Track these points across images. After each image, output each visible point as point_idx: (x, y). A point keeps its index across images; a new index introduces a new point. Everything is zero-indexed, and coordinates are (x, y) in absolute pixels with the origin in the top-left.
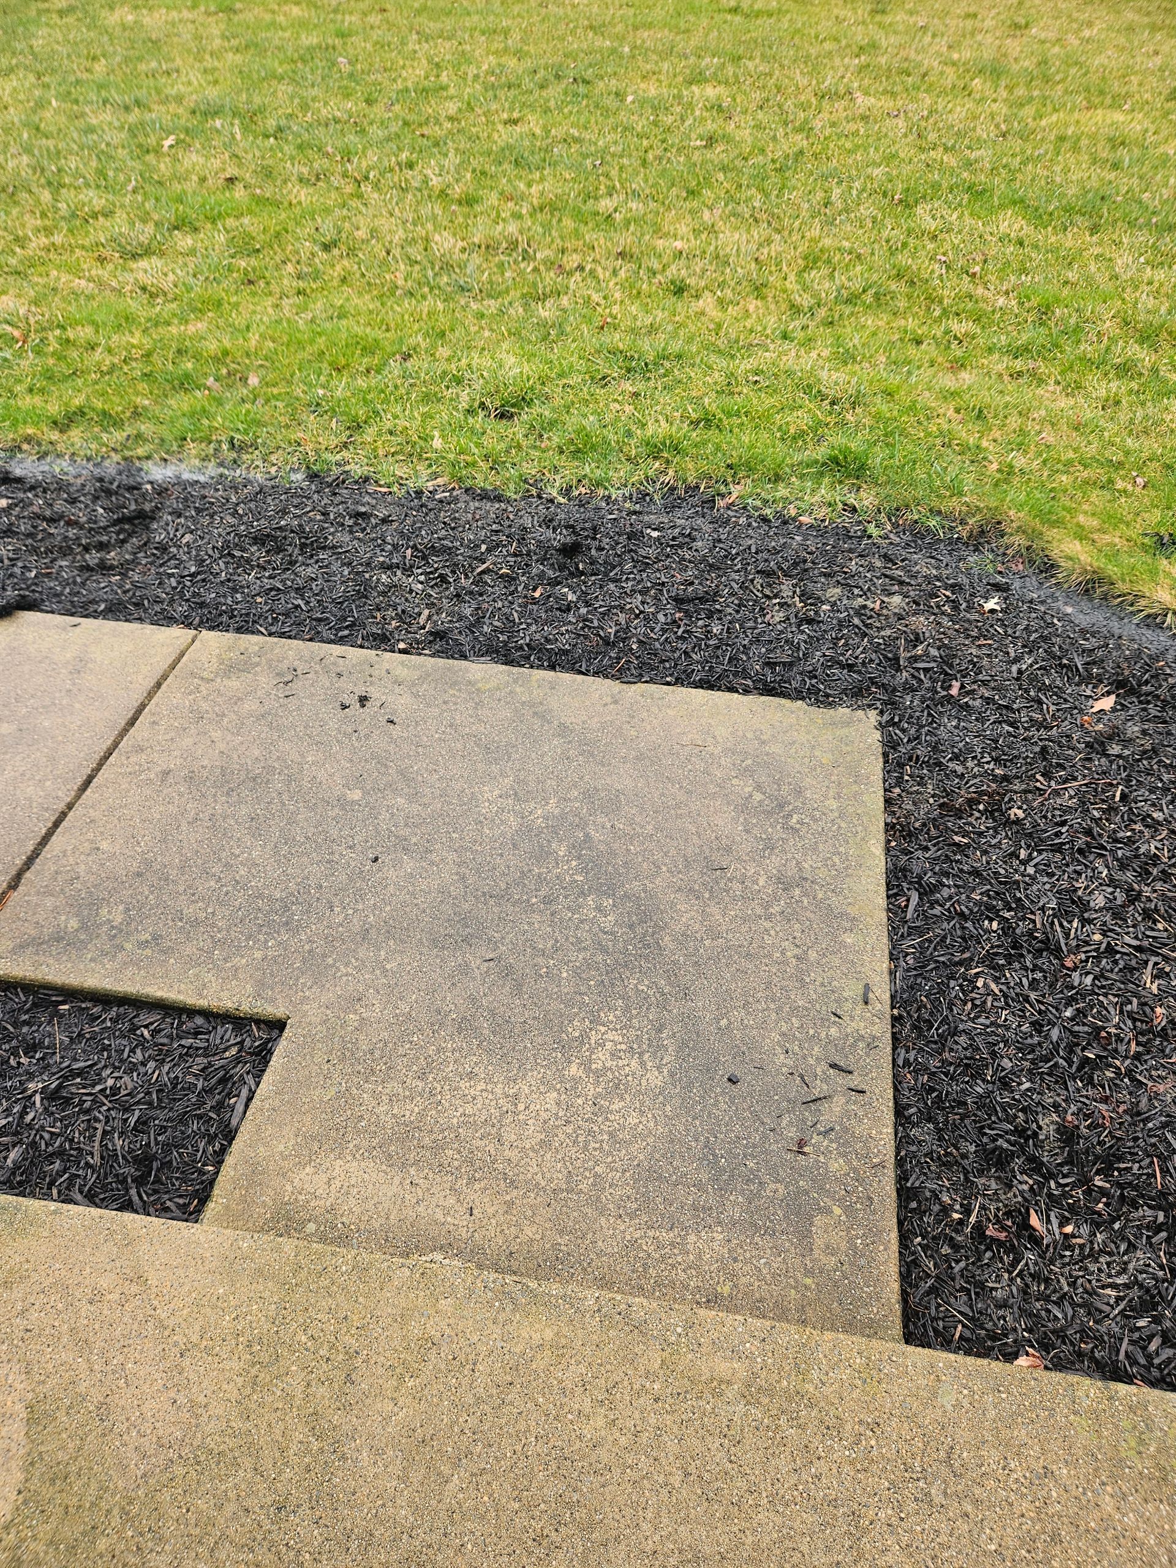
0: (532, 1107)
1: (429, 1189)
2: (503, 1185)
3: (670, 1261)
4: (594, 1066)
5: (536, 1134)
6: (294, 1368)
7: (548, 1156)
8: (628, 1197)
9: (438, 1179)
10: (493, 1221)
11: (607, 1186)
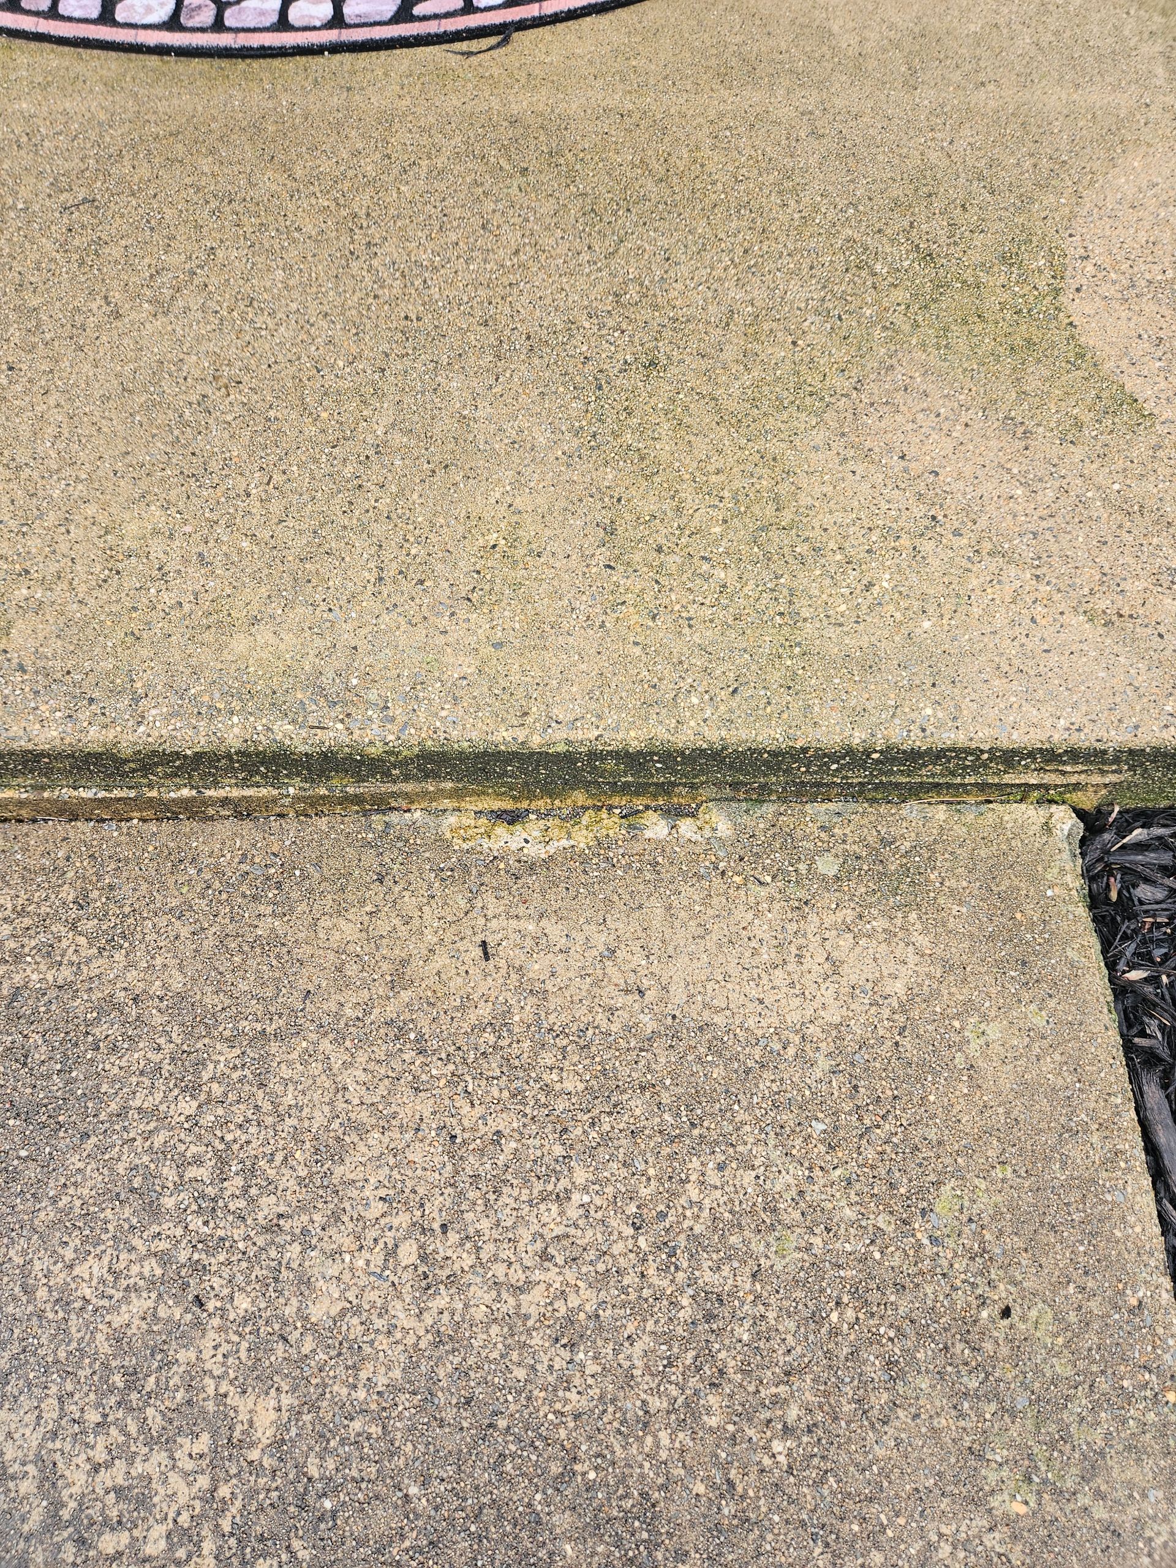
0: (377, 1258)
1: (597, 983)
2: (424, 1024)
3: (27, 921)
4: (203, 1443)
5: (358, 1175)
6: (717, 530)
7: (319, 1120)
8: (114, 1049)
9: (580, 1012)
10: (430, 938)
11: (166, 1067)
